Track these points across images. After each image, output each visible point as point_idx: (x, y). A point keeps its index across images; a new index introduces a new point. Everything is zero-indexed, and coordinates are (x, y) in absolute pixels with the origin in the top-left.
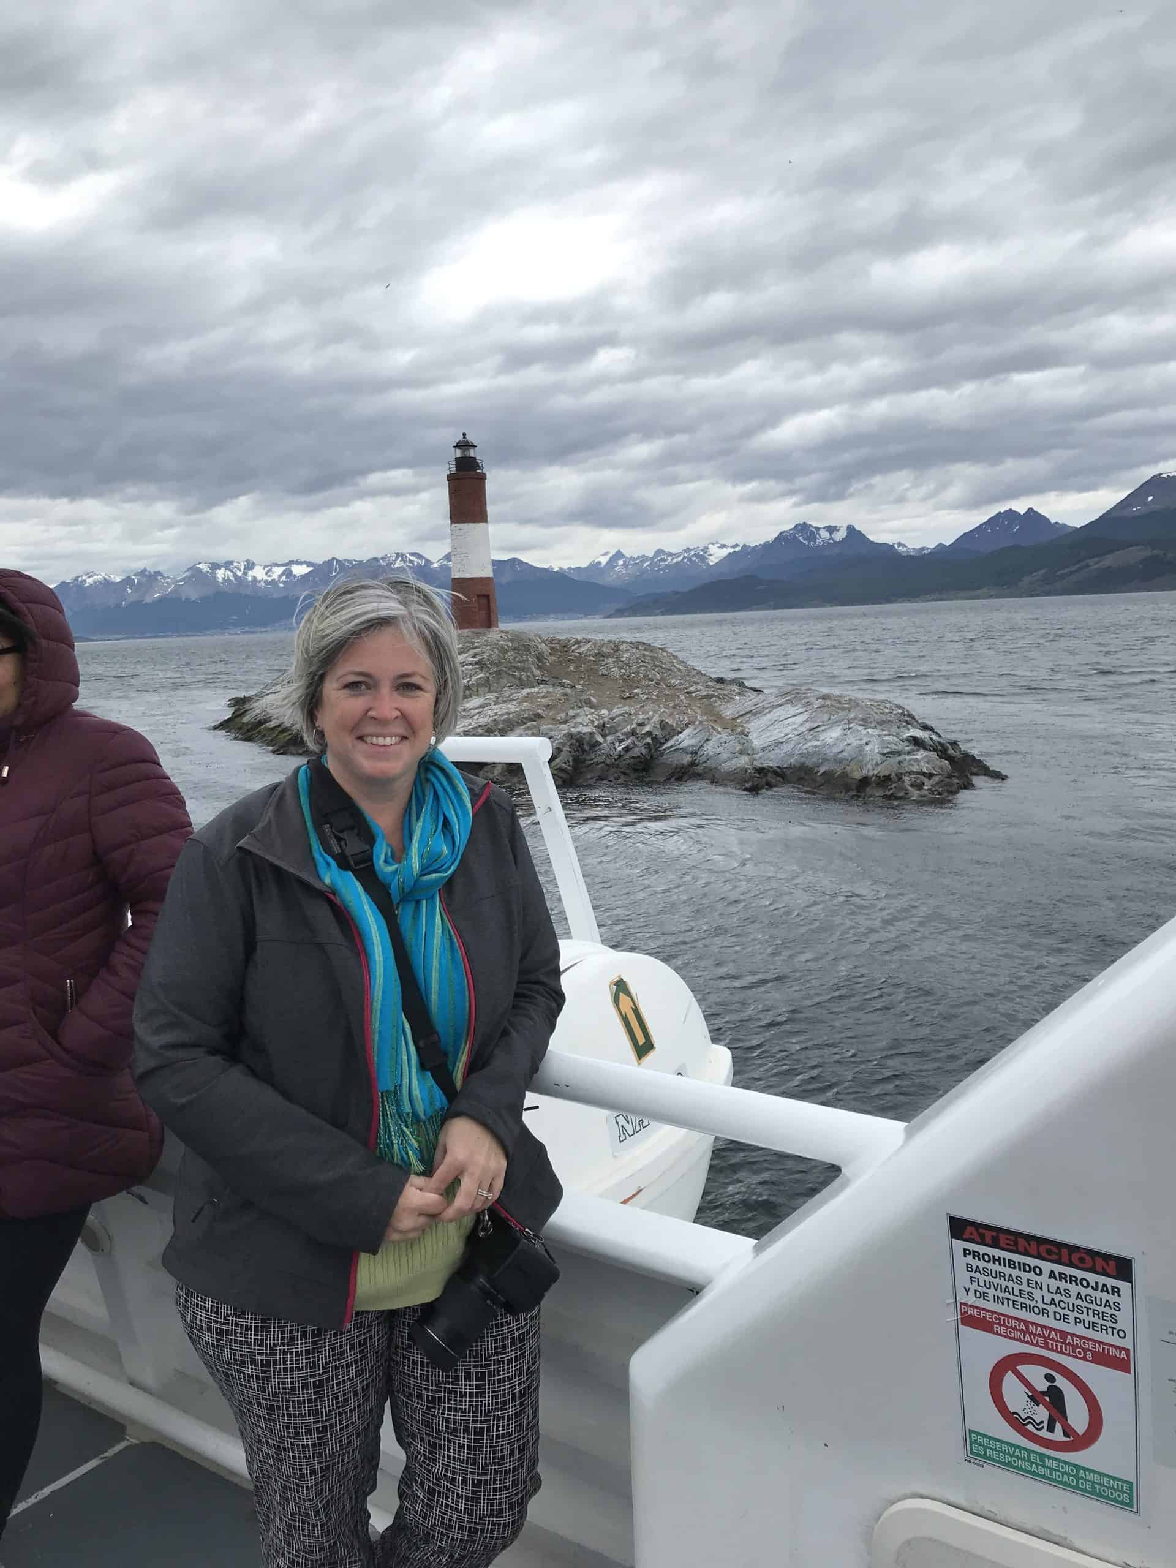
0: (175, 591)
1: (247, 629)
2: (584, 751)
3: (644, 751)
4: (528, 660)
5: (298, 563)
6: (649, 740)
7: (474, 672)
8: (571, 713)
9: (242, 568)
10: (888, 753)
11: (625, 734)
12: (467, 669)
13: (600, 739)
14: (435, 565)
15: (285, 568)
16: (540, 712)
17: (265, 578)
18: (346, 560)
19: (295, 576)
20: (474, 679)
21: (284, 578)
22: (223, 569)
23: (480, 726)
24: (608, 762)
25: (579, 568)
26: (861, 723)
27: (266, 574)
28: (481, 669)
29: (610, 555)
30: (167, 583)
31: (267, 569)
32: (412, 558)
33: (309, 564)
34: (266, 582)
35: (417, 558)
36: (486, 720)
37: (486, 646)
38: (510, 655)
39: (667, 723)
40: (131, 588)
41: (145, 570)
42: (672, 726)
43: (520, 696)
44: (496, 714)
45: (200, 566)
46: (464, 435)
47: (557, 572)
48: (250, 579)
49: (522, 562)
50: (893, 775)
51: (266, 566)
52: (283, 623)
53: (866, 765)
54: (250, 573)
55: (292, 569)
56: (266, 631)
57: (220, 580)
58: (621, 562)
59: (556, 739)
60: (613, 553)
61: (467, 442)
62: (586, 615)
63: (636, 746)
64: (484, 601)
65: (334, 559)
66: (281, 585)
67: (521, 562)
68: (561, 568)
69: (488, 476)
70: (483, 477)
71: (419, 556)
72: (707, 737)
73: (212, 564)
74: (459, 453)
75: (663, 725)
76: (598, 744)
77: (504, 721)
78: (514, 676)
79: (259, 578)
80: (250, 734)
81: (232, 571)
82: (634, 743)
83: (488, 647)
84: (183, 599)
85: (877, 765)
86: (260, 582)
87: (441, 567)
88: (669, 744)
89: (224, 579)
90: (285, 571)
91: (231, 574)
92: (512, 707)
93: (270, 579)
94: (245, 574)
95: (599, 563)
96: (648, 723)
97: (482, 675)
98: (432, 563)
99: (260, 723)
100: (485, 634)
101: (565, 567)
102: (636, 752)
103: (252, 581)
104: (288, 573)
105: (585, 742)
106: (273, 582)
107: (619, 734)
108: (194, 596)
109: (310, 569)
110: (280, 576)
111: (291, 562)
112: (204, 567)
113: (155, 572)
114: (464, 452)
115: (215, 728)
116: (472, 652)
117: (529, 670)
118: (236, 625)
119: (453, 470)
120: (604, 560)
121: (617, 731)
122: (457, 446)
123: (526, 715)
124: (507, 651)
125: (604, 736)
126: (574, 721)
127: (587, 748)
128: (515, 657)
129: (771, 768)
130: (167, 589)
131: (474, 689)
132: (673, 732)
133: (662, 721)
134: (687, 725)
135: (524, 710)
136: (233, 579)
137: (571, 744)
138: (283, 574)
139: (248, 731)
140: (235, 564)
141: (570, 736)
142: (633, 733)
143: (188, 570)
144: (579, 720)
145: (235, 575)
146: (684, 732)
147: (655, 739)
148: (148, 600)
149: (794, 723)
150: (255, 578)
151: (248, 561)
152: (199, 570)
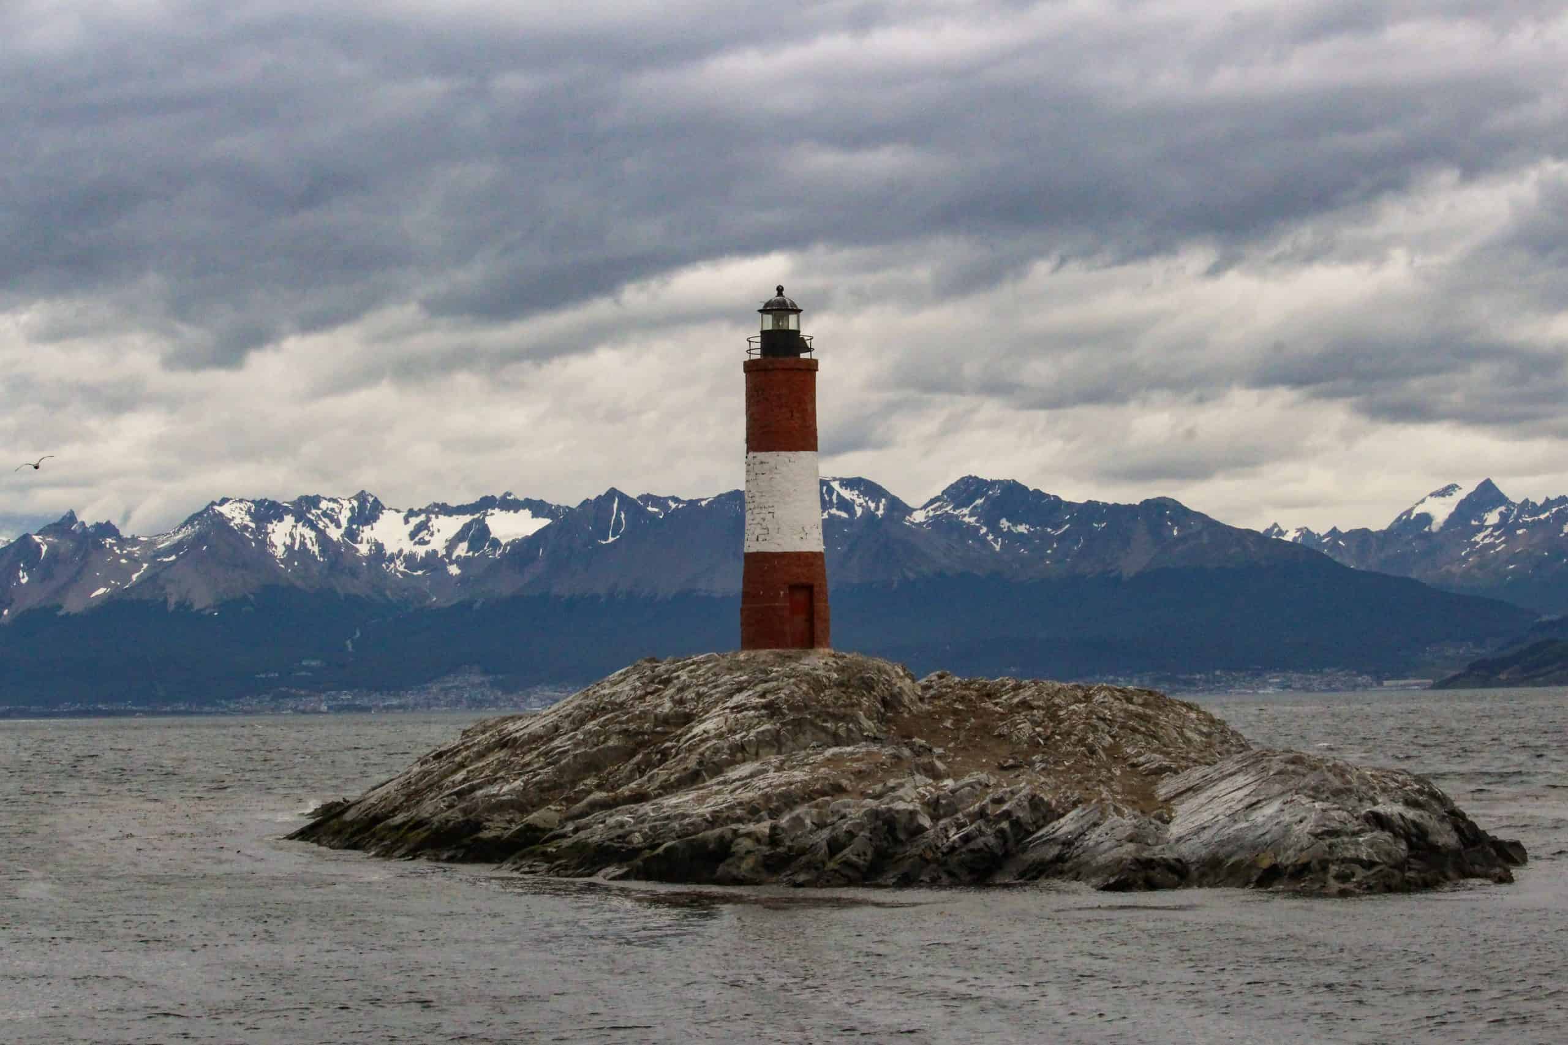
0: (150, 579)
1: (346, 696)
2: (897, 841)
3: (992, 841)
4: (859, 704)
5: (509, 504)
6: (1005, 825)
7: (756, 721)
8: (891, 783)
9: (344, 517)
10: (1323, 833)
11: (968, 815)
12: (744, 718)
13: (926, 822)
14: (919, 517)
15: (467, 518)
16: (844, 782)
17: (408, 547)
18: (648, 498)
19: (496, 543)
20: (753, 733)
21: (462, 550)
22: (289, 520)
23: (740, 804)
24: (929, 855)
25: (1365, 532)
26: (1311, 793)
27: (412, 535)
28: (771, 716)
29: (1459, 496)
30: (129, 556)
31: (414, 521)
32: (847, 494)
33: (538, 508)
34: (410, 559)
35: (863, 493)
36: (751, 794)
37: (789, 677)
38: (827, 696)
39: (1041, 799)
40: (28, 570)
41: (71, 517)
42: (1049, 804)
43: (820, 758)
44: (770, 785)
45: (225, 510)
46: (780, 290)
47: (1293, 544)
48: (363, 549)
49: (1185, 511)
50: (1314, 862)
51: (412, 513)
52: (451, 681)
53: (1286, 849)
54: (367, 533)
55: (489, 521)
56: (400, 707)
57: (280, 552)
58: (1492, 518)
59: (851, 819)
60: (1468, 487)
61: (784, 302)
62: (1379, 678)
63: (981, 833)
64: (800, 596)
65: (613, 493)
66: (454, 570)
67: (1180, 513)
68: (1306, 533)
69: (821, 366)
70: (811, 367)
71: (871, 490)
72: (1095, 819)
73: (259, 503)
74: (768, 323)
75: (1035, 803)
76: (921, 829)
77: (781, 795)
78: (824, 730)
79: (390, 549)
80: (356, 839)
81: (313, 526)
82: (980, 830)
83: (792, 680)
84: (171, 607)
85: (1302, 850)
86: (392, 559)
87: (936, 523)
88: (1040, 833)
89: (289, 548)
90: (467, 527)
91: (310, 534)
92: (799, 775)
93: (421, 551)
94: (351, 534)
95: (1426, 518)
96: (1010, 799)
97: (767, 726)
98: (910, 511)
99: (376, 820)
100: (798, 659)
101: (1320, 528)
102: (980, 842)
103: (368, 558)
104: (477, 535)
105: (898, 826)
106: (432, 562)
107: (960, 815)
108: (202, 598)
109: (543, 522)
110: (452, 545)
111: (487, 503)
112: (236, 514)
113: (98, 526)
114: (776, 320)
115: (290, 837)
116: (760, 688)
117: (855, 719)
118: (315, 685)
119: (756, 355)
120: (1441, 511)
121: (956, 811)
122: (767, 309)
123: (818, 786)
124: (823, 688)
125: (935, 818)
126: (892, 794)
127: (902, 836)
128: (837, 699)
129: (1165, 860)
130: (127, 572)
131: (753, 750)
132: (1053, 814)
133: (1034, 796)
134: (1075, 805)
135: (817, 779)
136: (316, 549)
137: (875, 829)
138: (460, 537)
139: (353, 835)
140: (324, 505)
141: (875, 814)
142: (982, 814)
143: (190, 521)
144: (900, 792)
145: (322, 538)
146: (1070, 815)
147: (1016, 824)
148: (73, 604)
149: (1233, 800)
150: (379, 547)
151: (362, 497)
152: (222, 522)
